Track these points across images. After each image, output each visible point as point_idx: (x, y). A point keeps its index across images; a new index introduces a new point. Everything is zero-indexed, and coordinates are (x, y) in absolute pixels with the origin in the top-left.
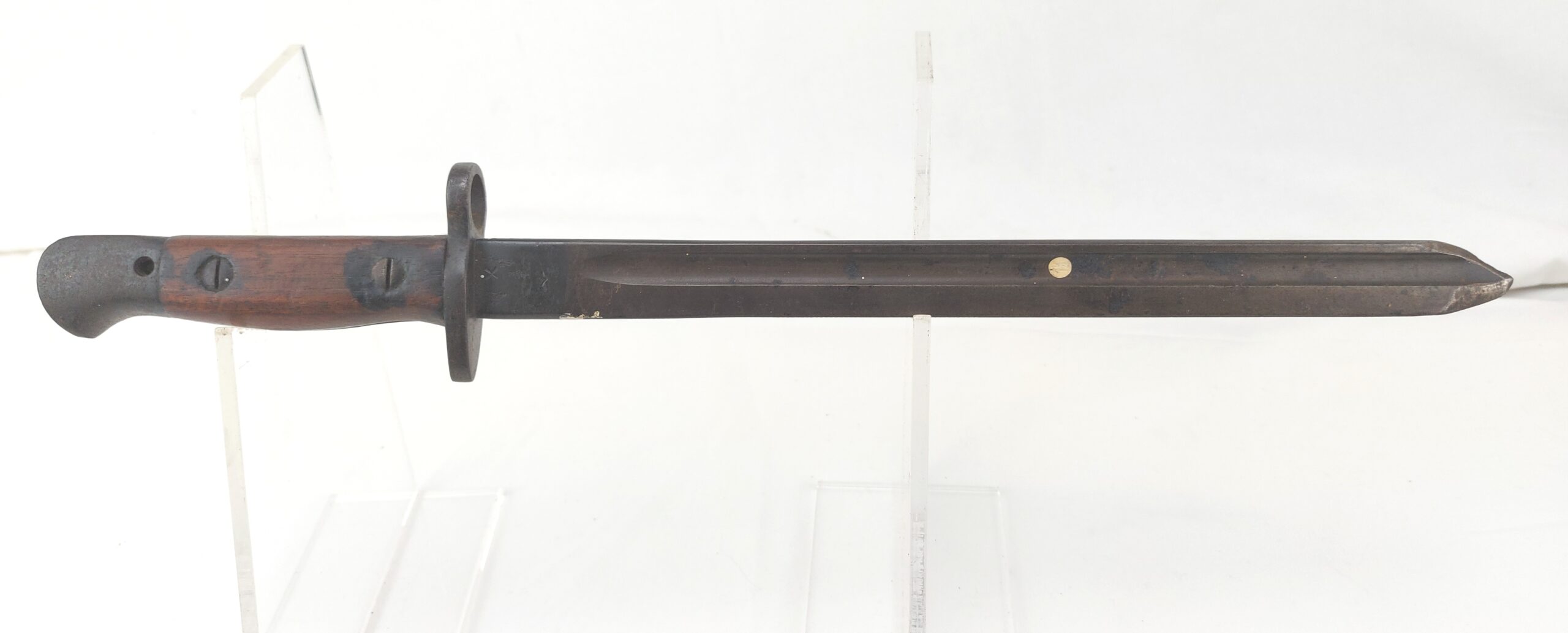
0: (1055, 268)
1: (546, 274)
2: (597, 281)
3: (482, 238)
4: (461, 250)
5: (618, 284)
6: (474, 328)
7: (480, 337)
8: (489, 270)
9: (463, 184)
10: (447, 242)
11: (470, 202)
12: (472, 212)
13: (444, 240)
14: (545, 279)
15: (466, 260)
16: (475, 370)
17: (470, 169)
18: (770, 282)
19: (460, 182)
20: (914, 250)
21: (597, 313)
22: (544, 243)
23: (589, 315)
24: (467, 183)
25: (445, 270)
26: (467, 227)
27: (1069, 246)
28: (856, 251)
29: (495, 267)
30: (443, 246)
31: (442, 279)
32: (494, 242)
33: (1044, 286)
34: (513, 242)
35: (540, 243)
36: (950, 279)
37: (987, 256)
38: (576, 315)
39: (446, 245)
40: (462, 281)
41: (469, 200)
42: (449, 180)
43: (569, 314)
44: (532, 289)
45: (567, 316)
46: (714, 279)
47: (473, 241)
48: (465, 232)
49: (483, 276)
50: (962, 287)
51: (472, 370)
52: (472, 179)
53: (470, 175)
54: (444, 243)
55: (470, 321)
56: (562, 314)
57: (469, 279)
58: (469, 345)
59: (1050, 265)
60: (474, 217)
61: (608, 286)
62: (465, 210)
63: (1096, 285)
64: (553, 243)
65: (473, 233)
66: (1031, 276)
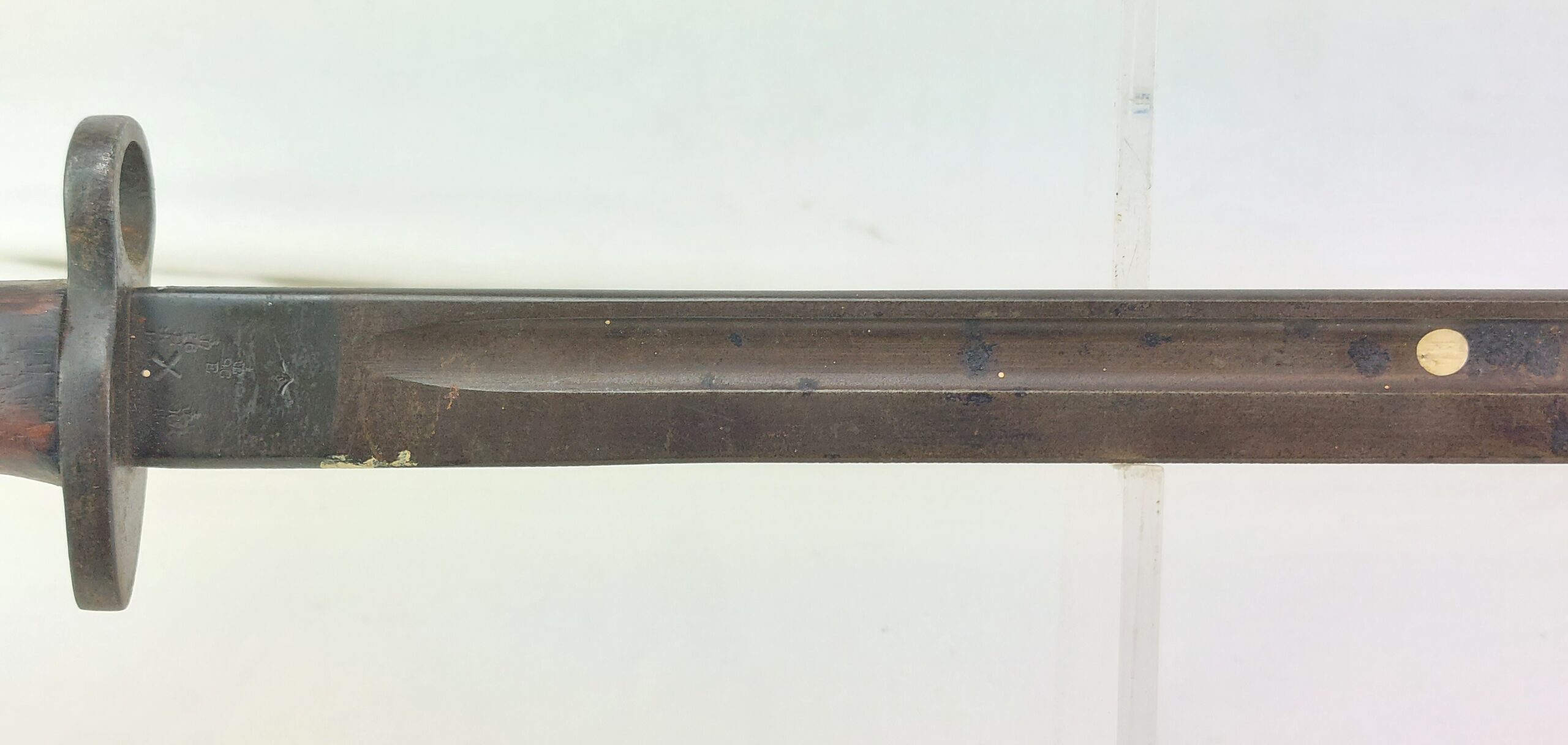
0: (1431, 352)
1: (290, 366)
2: (405, 385)
3: (145, 286)
4: (99, 316)
5: (453, 389)
6: (127, 490)
7: (141, 508)
8: (162, 358)
9: (101, 167)
10: (65, 297)
11: (117, 205)
12: (123, 225)
13: (59, 292)
14: (289, 379)
15: (108, 339)
16: (131, 583)
17: (118, 133)
18: (793, 383)
19: (95, 163)
20: (1117, 312)
21: (405, 456)
22: (285, 297)
23: (388, 458)
24: (112, 165)
25: (62, 363)
26: (111, 264)
27: (1464, 305)
28: (986, 314)
29: (177, 352)
30: (57, 308)
31: (54, 382)
32: (172, 295)
33: (1406, 394)
34: (216, 296)
35: (276, 297)
36: (1197, 378)
37: (1279, 326)
38: (358, 457)
39: (64, 304)
40: (101, 385)
41: (115, 202)
42: (68, 158)
43: (343, 458)
44: (258, 402)
45: (337, 461)
46: (669, 379)
47: (125, 293)
48: (106, 271)
49: (147, 373)
50: (1226, 396)
51: (123, 583)
52: (122, 155)
53: (118, 145)
54: (60, 300)
55: (119, 474)
56: (325, 457)
57: (116, 381)
58: (117, 530)
59: (1419, 347)
60: (126, 236)
61: (430, 393)
62: (108, 225)
63: (1525, 390)
64: (306, 297)
65: (126, 274)
66: (1378, 370)
